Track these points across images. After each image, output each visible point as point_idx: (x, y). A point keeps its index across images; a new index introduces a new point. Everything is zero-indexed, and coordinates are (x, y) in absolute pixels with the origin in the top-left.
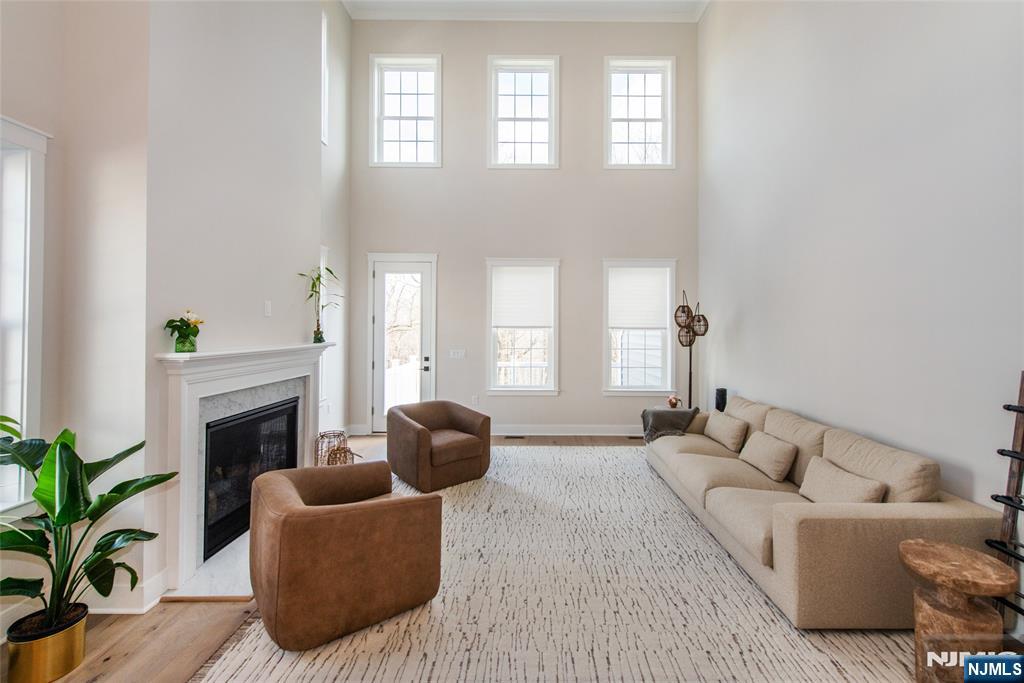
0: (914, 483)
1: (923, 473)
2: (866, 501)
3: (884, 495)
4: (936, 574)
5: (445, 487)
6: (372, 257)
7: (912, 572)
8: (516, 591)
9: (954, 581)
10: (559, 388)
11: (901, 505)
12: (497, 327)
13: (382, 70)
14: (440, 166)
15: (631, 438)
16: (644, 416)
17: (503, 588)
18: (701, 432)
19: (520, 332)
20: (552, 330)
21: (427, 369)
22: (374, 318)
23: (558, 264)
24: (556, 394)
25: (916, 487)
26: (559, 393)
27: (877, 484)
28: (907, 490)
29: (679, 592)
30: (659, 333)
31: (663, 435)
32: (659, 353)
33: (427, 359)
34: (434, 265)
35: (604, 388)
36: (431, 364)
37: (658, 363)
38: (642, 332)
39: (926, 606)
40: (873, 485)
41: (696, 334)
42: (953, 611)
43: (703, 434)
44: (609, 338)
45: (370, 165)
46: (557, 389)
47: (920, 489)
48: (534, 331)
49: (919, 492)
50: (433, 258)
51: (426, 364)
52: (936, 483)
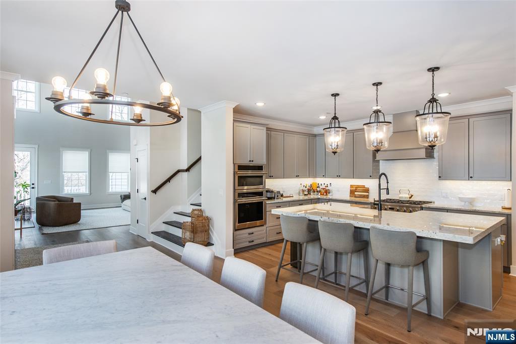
10: (90, 192)
12: (65, 172)
14: (39, 112)
16: (121, 196)
19: (74, 174)
20: (87, 173)
21: (33, 188)
26: (90, 194)
30: (125, 174)
31: (126, 200)
32: (126, 180)
33: (33, 184)
34: (37, 149)
35: (107, 192)
36: (36, 185)
37: (126, 184)
38: (120, 174)
44: (109, 175)
51: (33, 186)
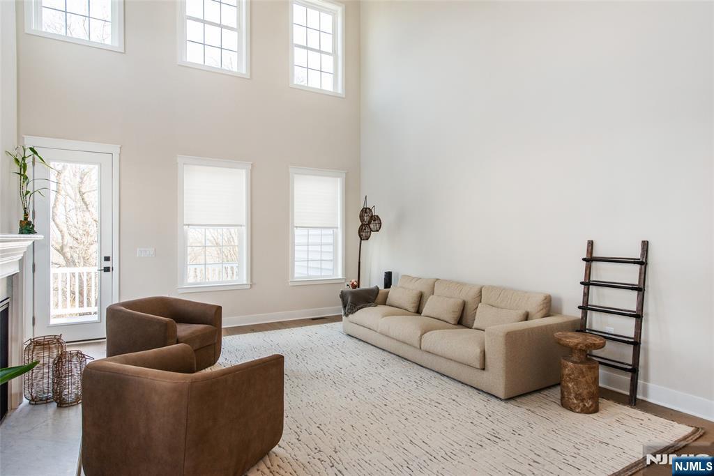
0: (541, 307)
1: (545, 301)
2: (522, 321)
3: (527, 317)
4: (578, 344)
7: (565, 346)
8: (329, 426)
9: (586, 345)
10: (251, 281)
11: (538, 320)
12: (189, 225)
15: (313, 319)
16: (343, 296)
17: (319, 427)
18: (384, 303)
19: (211, 230)
20: (245, 228)
21: (107, 269)
22: (34, 213)
23: (250, 167)
24: (249, 287)
25: (542, 309)
26: (252, 285)
27: (524, 312)
28: (538, 312)
29: (431, 400)
30: (330, 231)
31: (362, 308)
32: (331, 248)
33: (107, 259)
34: (116, 157)
35: (291, 280)
36: (114, 263)
37: (331, 257)
38: (318, 231)
39: (570, 364)
40: (521, 312)
41: (372, 230)
42: (581, 363)
43: (385, 304)
44: (294, 235)
45: (26, 31)
46: (249, 283)
47: (544, 310)
49: (543, 312)
50: (115, 149)
51: (107, 264)
52: (550, 307)
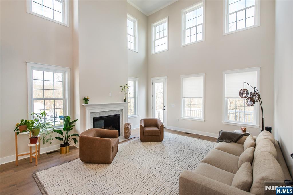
5: (148, 142)
6: (152, 79)
13: (155, 27)
14: (167, 50)
21: (165, 110)
22: (153, 95)
23: (204, 75)
24: (204, 121)
33: (165, 107)
34: (166, 79)
41: (255, 101)
45: (152, 54)
46: (204, 119)
48: (197, 99)
50: (166, 77)
51: (165, 108)
